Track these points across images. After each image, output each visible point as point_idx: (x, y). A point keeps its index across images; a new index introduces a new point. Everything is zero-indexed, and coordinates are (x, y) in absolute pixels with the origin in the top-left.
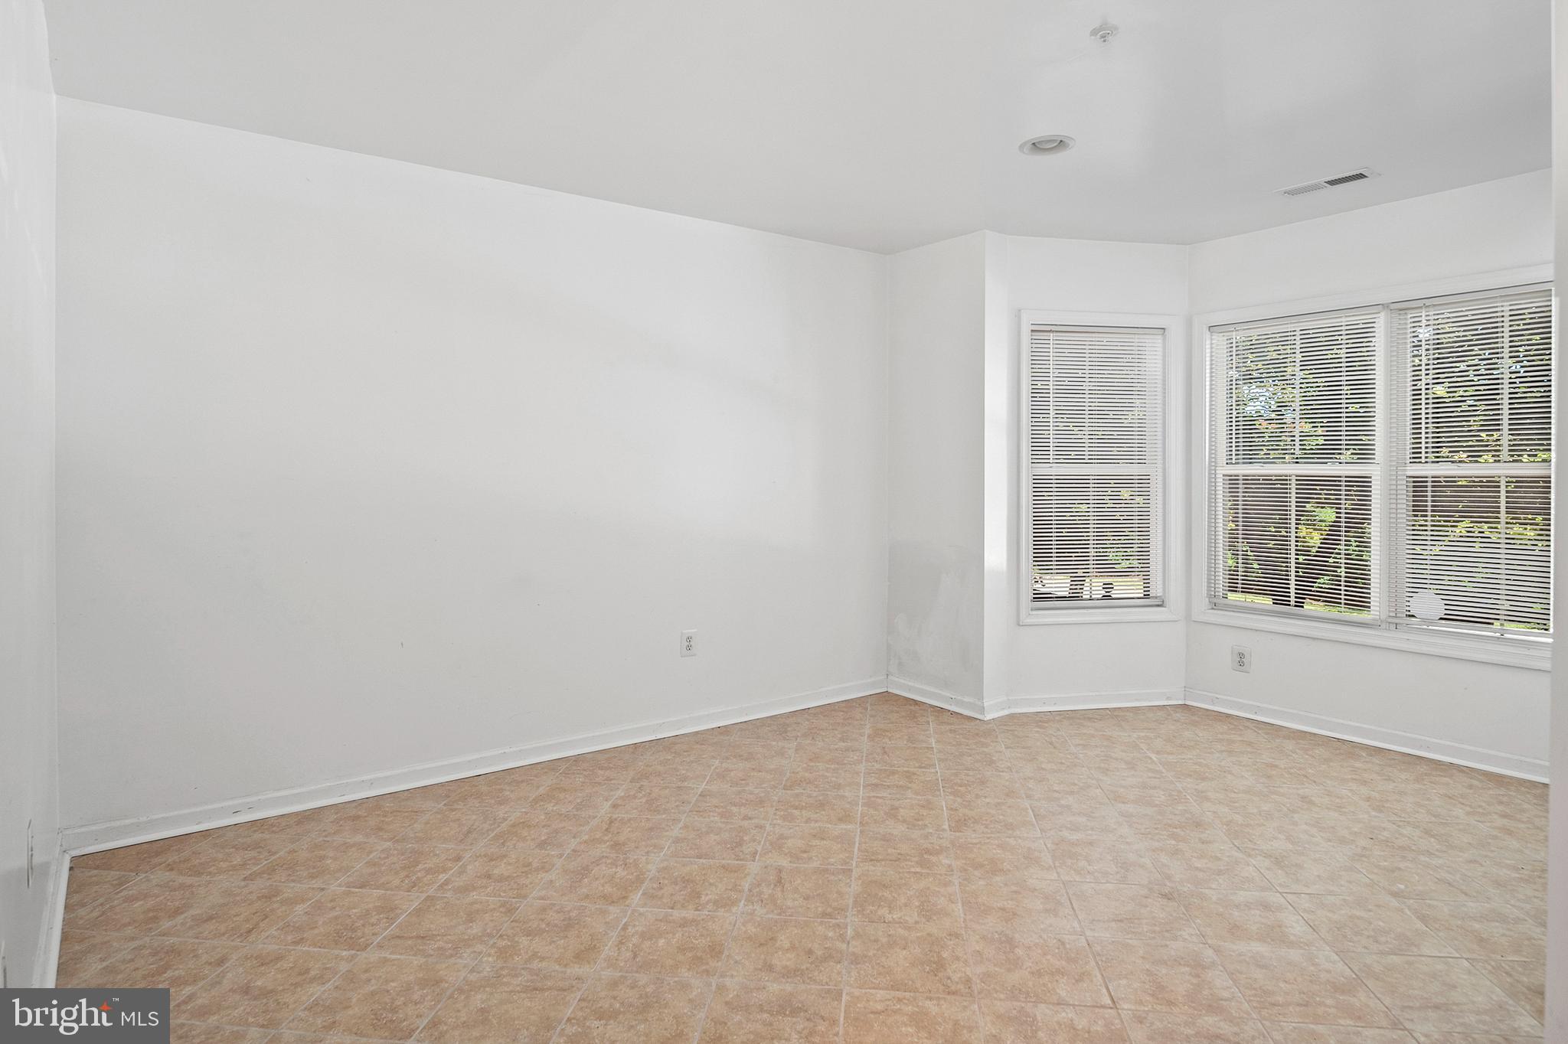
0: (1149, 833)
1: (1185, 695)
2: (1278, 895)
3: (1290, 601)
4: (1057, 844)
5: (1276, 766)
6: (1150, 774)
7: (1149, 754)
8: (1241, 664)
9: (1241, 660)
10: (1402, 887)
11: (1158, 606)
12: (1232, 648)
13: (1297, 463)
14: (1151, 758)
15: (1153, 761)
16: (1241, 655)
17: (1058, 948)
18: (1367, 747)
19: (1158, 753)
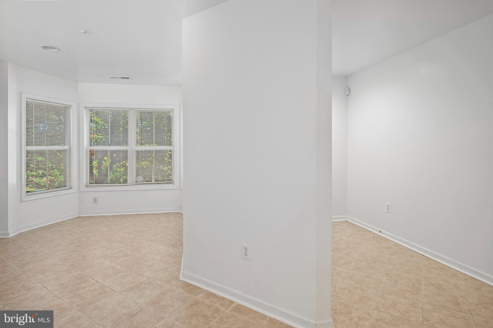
0: (86, 248)
1: (78, 214)
2: (123, 248)
3: (108, 182)
4: (61, 259)
5: (110, 224)
6: (78, 235)
7: (75, 231)
8: (95, 201)
9: (95, 200)
10: (145, 238)
11: (70, 189)
12: (93, 197)
13: (110, 146)
14: (76, 232)
15: (77, 232)
16: (95, 199)
17: (76, 279)
18: (128, 215)
19: (77, 230)
